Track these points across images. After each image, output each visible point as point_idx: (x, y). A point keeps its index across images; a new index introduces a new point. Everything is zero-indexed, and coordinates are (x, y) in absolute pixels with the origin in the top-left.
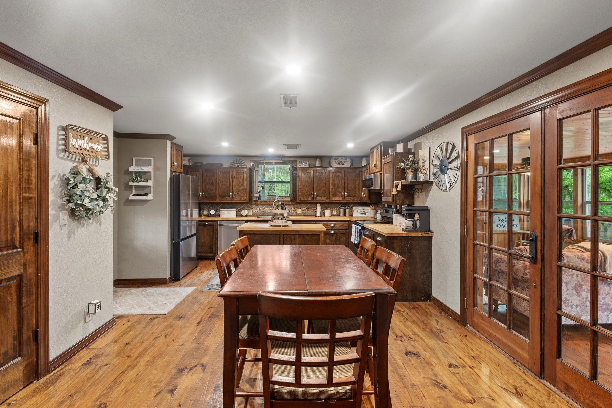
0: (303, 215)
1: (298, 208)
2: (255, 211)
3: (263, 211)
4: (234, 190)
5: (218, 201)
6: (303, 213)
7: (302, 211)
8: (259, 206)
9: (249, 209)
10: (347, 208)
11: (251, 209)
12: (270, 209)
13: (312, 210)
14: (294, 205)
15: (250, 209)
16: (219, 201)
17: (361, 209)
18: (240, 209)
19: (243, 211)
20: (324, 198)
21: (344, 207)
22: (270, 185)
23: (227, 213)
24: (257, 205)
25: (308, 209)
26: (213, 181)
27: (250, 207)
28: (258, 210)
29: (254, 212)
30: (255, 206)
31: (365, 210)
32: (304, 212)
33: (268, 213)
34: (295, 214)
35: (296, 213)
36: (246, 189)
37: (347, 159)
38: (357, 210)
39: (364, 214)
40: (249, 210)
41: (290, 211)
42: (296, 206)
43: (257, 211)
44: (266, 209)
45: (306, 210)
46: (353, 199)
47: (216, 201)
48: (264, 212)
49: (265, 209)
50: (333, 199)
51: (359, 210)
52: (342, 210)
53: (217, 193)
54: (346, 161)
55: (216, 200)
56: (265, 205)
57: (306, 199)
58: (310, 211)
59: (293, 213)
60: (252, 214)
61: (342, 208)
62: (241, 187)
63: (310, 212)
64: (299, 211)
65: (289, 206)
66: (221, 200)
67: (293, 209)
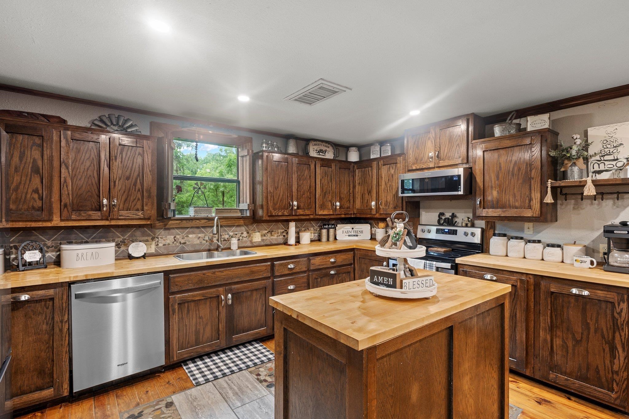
0: (262, 243)
1: (254, 231)
2: (164, 242)
3: (182, 241)
4: (114, 192)
5: (56, 222)
6: (263, 240)
7: (262, 236)
8: (172, 231)
9: (146, 238)
10: (331, 228)
11: (153, 239)
12: (200, 235)
13: (278, 233)
14: (247, 225)
15: (149, 238)
16: (63, 224)
17: (349, 227)
18: (123, 242)
19: (133, 244)
20: (307, 212)
21: (327, 227)
22: (196, 184)
23: (89, 255)
24: (169, 229)
25: (271, 232)
26: (40, 163)
27: (149, 235)
28: (170, 239)
29: (161, 245)
30: (162, 232)
31: (357, 230)
32: (264, 238)
33: (193, 245)
34: (249, 244)
35: (251, 241)
36: (149, 191)
37: (329, 147)
38: (342, 229)
39: (354, 235)
40: (147, 241)
41: (241, 238)
42: (250, 227)
43: (168, 242)
44: (190, 236)
45: (269, 235)
46: (347, 212)
47: (49, 224)
48: (184, 243)
49: (187, 236)
50: (321, 212)
51: (346, 230)
52: (324, 232)
53: (55, 197)
54: (328, 149)
55: (50, 220)
56: (188, 228)
57: (280, 214)
58: (276, 235)
59: (246, 242)
60: (156, 250)
61: (325, 228)
62: (135, 184)
63: (275, 237)
64: (257, 237)
65: (238, 229)
66: (68, 220)
67: (245, 234)
